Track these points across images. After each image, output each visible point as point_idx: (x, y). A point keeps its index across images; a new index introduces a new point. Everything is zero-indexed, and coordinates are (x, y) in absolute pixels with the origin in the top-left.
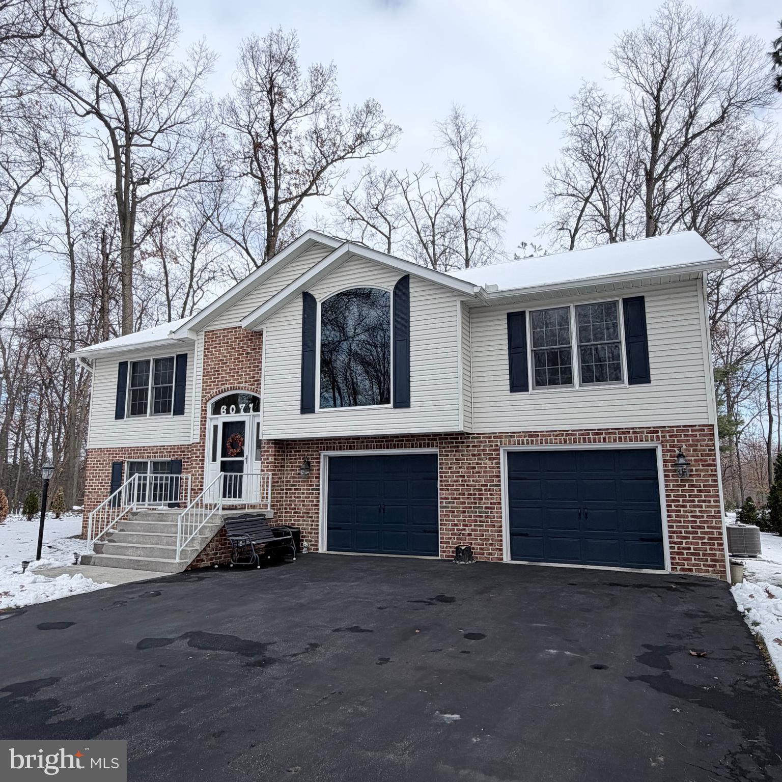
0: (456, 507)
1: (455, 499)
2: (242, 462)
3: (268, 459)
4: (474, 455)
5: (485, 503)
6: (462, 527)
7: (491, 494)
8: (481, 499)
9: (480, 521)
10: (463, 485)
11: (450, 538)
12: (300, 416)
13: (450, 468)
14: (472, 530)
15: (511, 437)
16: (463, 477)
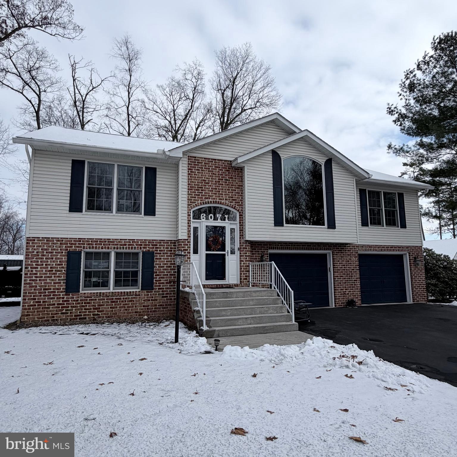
0: (342, 281)
1: (341, 276)
2: (225, 254)
3: (246, 253)
4: (348, 255)
5: (354, 278)
6: (345, 291)
7: (356, 274)
8: (352, 276)
9: (352, 287)
10: (345, 270)
11: (340, 296)
12: (274, 228)
13: (338, 261)
14: (350, 292)
15: (363, 247)
16: (344, 265)
